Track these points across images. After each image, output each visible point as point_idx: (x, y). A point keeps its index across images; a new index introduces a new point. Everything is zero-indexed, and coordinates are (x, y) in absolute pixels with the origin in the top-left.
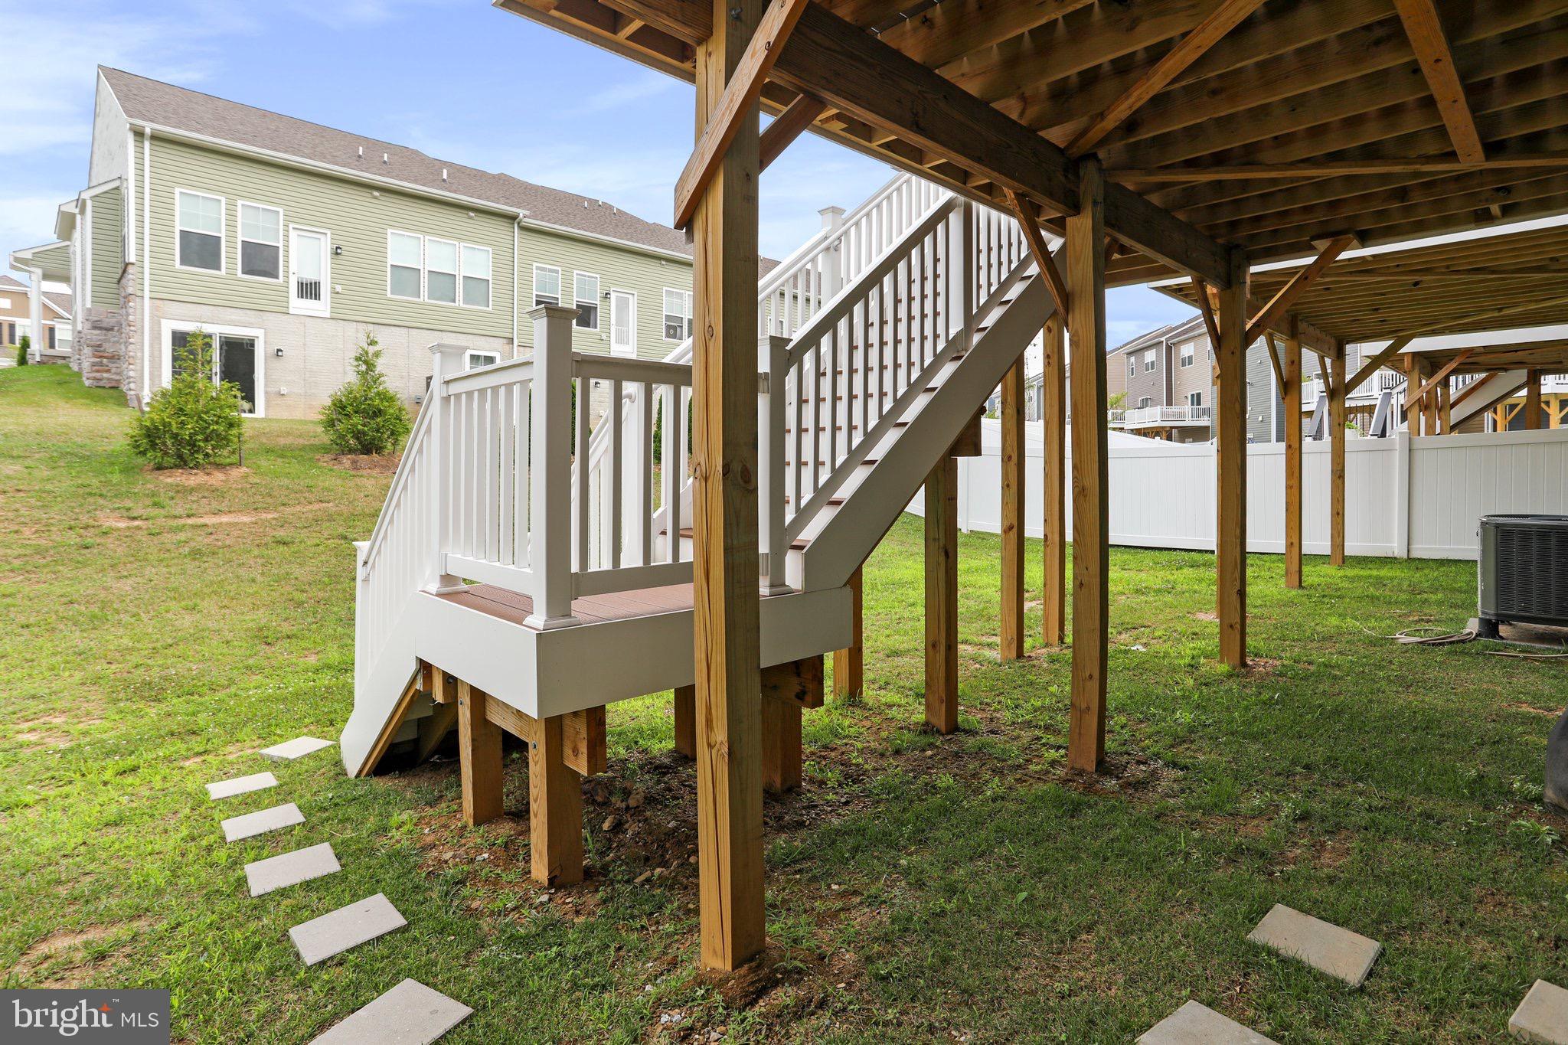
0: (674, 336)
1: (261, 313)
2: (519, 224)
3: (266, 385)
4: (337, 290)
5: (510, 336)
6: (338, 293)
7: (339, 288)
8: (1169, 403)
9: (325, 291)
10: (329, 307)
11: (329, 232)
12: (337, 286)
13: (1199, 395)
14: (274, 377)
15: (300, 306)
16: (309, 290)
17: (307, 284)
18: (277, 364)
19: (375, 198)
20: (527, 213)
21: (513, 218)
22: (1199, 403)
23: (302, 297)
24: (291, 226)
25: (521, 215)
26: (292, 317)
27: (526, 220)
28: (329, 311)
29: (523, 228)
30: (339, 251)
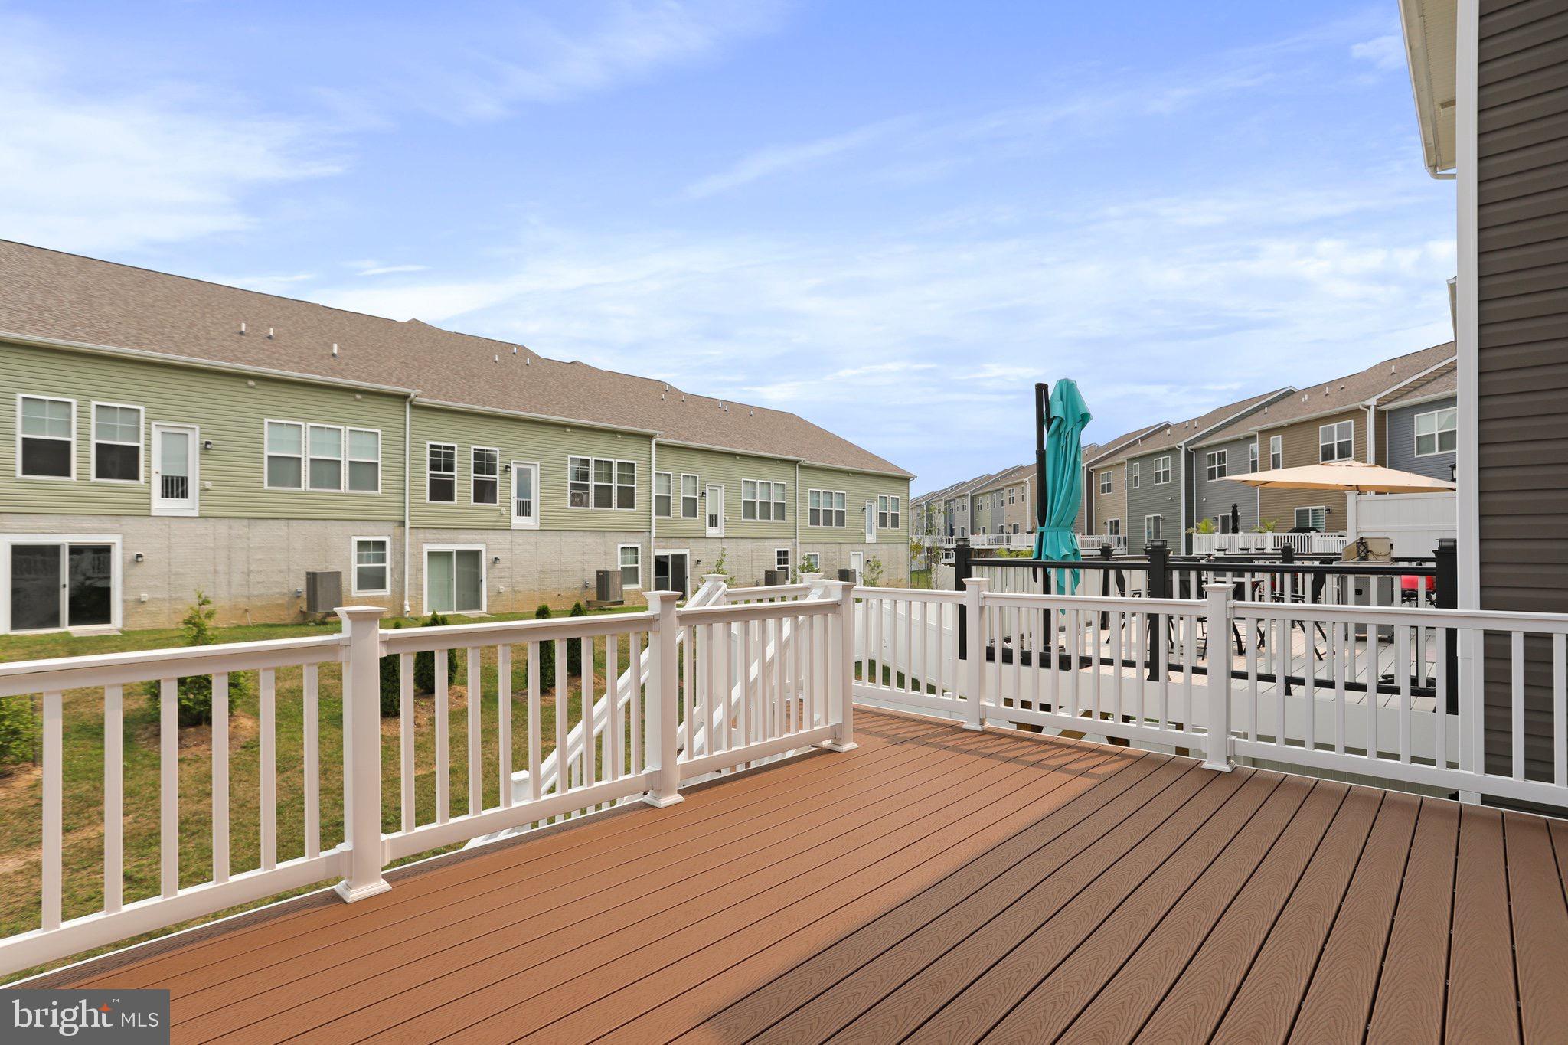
0: (580, 504)
1: (118, 518)
2: (410, 402)
3: (124, 593)
4: (207, 487)
5: (401, 518)
6: (208, 490)
7: (208, 485)
8: (1090, 532)
9: (193, 487)
10: (197, 504)
11: (197, 427)
12: (207, 482)
13: (1117, 522)
14: (132, 584)
15: (161, 505)
16: (174, 487)
17: (172, 481)
18: (138, 570)
19: (251, 387)
20: (418, 392)
21: (405, 397)
22: (1117, 533)
23: (167, 497)
24: (154, 424)
25: (412, 395)
26: (154, 518)
27: (417, 399)
28: (197, 508)
29: (415, 407)
30: (209, 446)
